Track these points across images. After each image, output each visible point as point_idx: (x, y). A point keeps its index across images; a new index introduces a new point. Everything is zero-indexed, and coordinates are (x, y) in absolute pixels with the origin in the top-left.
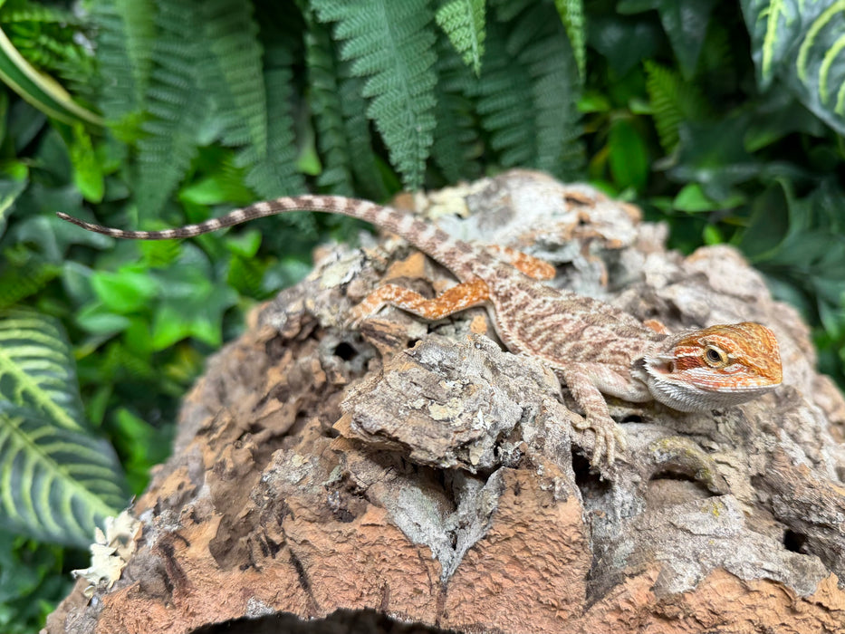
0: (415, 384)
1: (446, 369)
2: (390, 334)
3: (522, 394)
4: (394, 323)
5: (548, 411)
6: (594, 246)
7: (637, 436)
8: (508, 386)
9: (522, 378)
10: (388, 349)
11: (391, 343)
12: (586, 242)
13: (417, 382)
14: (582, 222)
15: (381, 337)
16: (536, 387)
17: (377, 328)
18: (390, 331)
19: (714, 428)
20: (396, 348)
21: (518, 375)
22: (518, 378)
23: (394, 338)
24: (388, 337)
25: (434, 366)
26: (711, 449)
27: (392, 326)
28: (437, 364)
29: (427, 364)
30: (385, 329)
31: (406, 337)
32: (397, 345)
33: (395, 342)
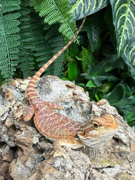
0: (57, 179)
1: (63, 167)
2: (26, 143)
3: (82, 167)
4: (27, 138)
5: (94, 175)
6: (78, 102)
7: (111, 173)
8: (77, 165)
9: (80, 160)
10: (26, 148)
11: (27, 146)
12: (76, 101)
13: (57, 178)
14: (74, 94)
15: (23, 144)
16: (84, 163)
17: (22, 141)
18: (26, 142)
19: (131, 167)
20: (29, 148)
21: (78, 159)
22: (78, 160)
23: (28, 144)
24: (26, 144)
25: (59, 167)
26: (131, 174)
27: (27, 139)
28: (60, 166)
29: (57, 167)
30: (24, 141)
31: (32, 143)
32: (29, 147)
33: (28, 146)
